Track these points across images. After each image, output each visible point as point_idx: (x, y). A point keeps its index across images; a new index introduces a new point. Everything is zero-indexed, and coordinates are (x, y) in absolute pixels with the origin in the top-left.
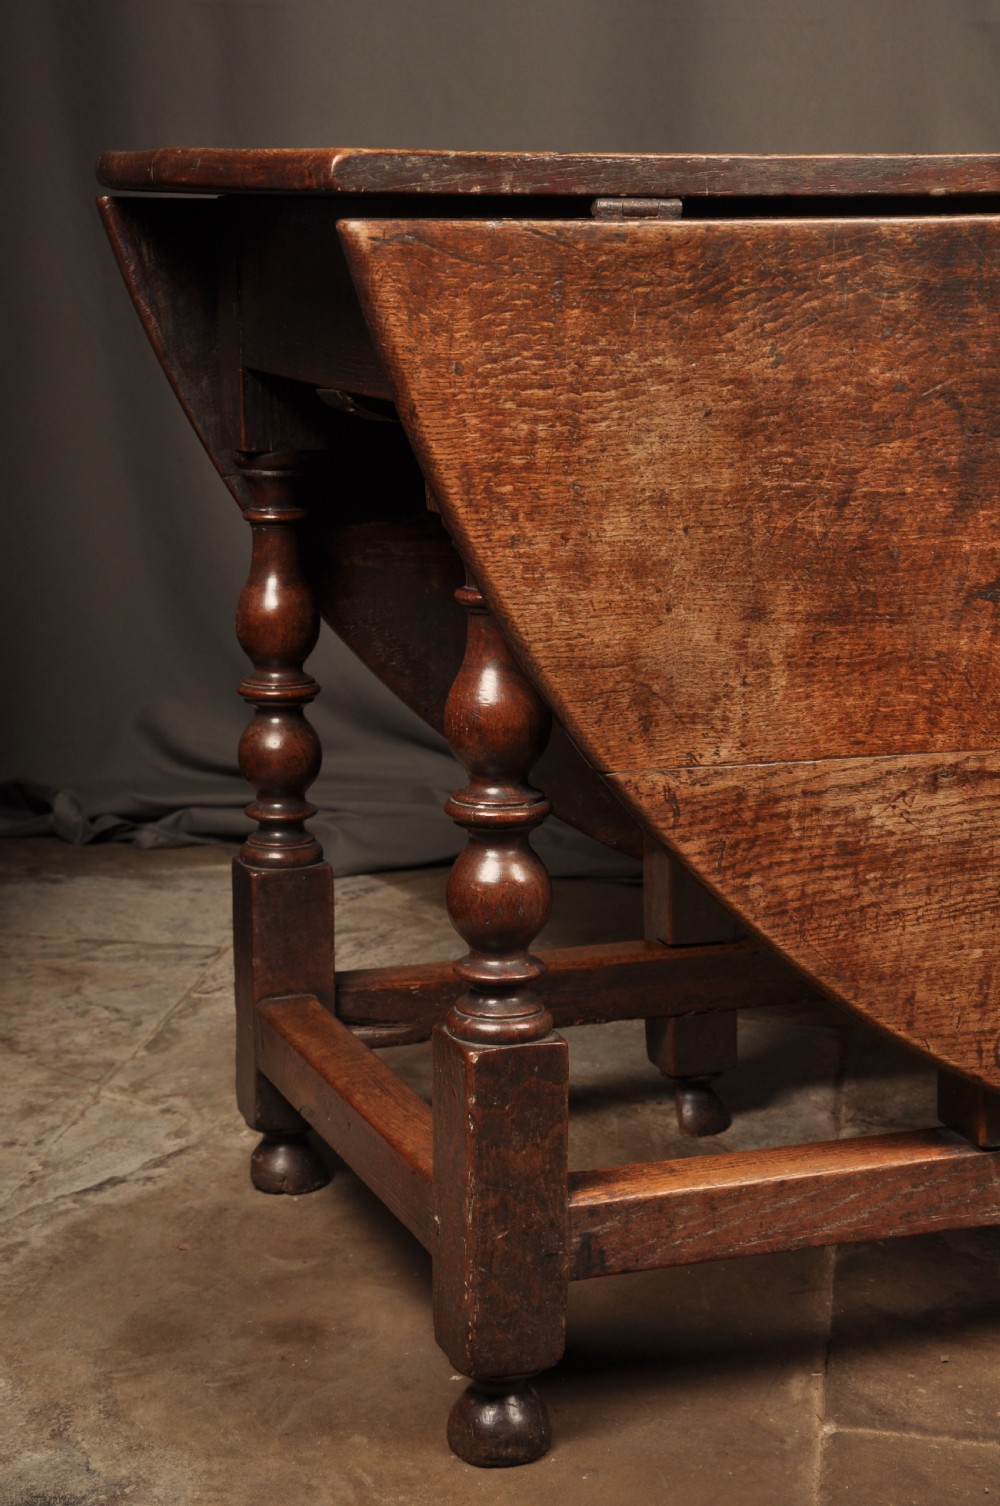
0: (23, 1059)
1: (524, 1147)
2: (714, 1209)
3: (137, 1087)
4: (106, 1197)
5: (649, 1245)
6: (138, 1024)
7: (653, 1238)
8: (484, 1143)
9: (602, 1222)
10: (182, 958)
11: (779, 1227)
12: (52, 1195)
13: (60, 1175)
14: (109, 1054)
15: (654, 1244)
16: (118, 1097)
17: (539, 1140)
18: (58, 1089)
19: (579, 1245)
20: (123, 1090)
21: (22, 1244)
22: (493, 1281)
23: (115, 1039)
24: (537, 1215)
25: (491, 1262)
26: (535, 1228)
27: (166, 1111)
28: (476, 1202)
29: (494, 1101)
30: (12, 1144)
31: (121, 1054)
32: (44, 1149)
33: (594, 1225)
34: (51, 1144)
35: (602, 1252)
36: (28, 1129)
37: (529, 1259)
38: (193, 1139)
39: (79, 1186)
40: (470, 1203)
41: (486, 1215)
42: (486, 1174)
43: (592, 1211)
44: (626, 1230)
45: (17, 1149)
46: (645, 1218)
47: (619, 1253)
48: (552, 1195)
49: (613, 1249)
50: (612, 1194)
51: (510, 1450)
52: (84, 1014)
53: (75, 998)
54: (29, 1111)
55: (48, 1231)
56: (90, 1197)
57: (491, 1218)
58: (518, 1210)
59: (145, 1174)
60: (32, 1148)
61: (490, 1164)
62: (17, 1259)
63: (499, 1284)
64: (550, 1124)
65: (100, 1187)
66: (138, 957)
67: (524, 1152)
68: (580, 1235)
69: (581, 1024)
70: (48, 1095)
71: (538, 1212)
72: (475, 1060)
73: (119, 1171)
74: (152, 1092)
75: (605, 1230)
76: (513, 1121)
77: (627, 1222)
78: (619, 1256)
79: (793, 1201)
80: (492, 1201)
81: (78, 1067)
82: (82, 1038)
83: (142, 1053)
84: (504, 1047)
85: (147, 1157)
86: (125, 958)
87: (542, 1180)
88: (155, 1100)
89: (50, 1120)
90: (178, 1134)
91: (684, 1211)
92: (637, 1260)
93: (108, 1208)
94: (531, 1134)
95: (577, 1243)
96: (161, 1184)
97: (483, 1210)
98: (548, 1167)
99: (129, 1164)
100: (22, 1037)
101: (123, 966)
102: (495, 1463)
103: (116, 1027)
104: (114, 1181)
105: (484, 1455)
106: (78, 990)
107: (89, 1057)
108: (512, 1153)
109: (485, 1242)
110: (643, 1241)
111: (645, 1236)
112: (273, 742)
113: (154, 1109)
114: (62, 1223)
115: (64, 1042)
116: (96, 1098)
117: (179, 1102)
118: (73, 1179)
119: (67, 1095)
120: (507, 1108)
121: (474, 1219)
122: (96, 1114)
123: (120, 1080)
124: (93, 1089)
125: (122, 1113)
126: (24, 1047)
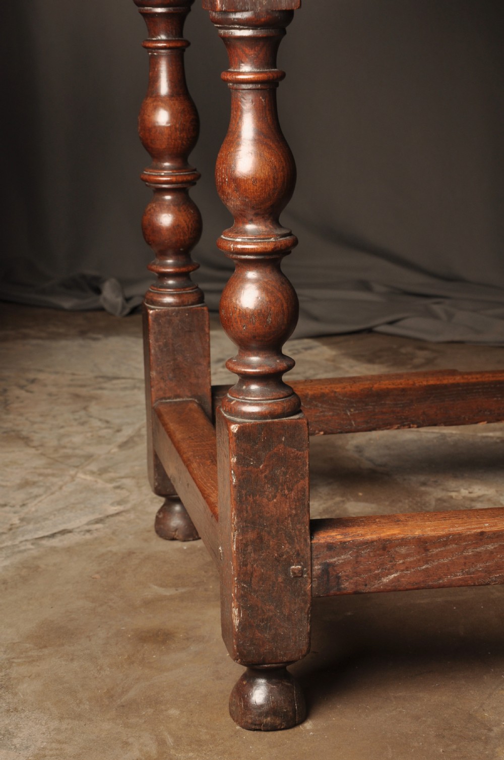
0: (32, 451)
1: (275, 497)
2: (426, 550)
3: (102, 471)
4: (55, 542)
5: (375, 574)
6: (119, 431)
7: (378, 569)
8: (244, 492)
9: (338, 555)
11: (480, 566)
12: (20, 539)
13: (31, 527)
14: (91, 450)
15: (378, 574)
16: (89, 478)
17: (286, 492)
18: (49, 471)
19: (320, 571)
20: (92, 473)
22: (252, 594)
23: (100, 440)
24: (286, 547)
25: (251, 580)
26: (285, 557)
27: (118, 487)
28: (238, 535)
29: (250, 461)
30: (5, 505)
31: (101, 451)
32: (25, 510)
33: (332, 557)
34: (32, 507)
35: (338, 578)
36: (19, 496)
37: (280, 580)
38: (128, 506)
39: (41, 534)
40: (234, 536)
41: (246, 545)
42: (245, 515)
43: (330, 547)
44: (357, 562)
45: (7, 509)
46: (372, 554)
47: (351, 579)
48: (297, 533)
49: (347, 576)
50: (345, 535)
51: (269, 719)
52: (83, 424)
53: (82, 413)
54: (25, 484)
55: (7, 562)
56: (45, 542)
57: (250, 548)
58: (271, 543)
59: (87, 528)
60: (18, 508)
61: (249, 508)
63: (257, 597)
64: (295, 480)
65: (53, 535)
67: (275, 500)
68: (320, 564)
69: (398, 428)
70: (40, 475)
71: (287, 545)
72: (235, 431)
73: (72, 525)
74: (112, 475)
75: (340, 561)
76: (266, 477)
77: (357, 557)
78: (352, 581)
79: (490, 547)
80: (251, 536)
81: (68, 457)
82: (77, 439)
83: (115, 450)
84: (258, 421)
85: (92, 517)
86: (125, 389)
87: (289, 521)
88: (112, 480)
89: (36, 491)
90: (119, 503)
91: (403, 550)
92: (366, 585)
93: (54, 550)
94: (280, 487)
95: (318, 569)
96: (95, 535)
97: (244, 541)
98: (294, 512)
100: (36, 437)
101: (122, 393)
102: (257, 727)
103: (104, 432)
104: (64, 532)
105: (250, 721)
106: (85, 408)
107: (78, 452)
108: (265, 500)
109: (246, 565)
110: (370, 571)
111: (372, 567)
113: (110, 486)
114: (18, 558)
115: (65, 441)
116: (73, 478)
117: (128, 482)
118: (37, 530)
119: (53, 475)
120: (261, 467)
121: (237, 548)
122: (68, 488)
123: (93, 467)
124: (72, 472)
125: (87, 488)
126: (36, 443)
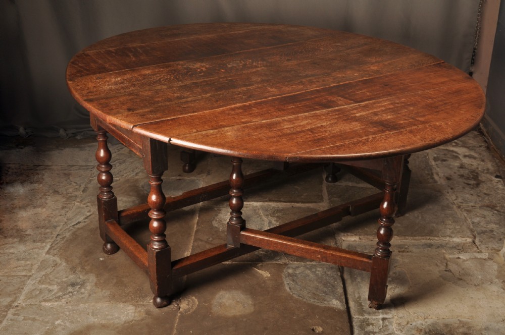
0: (60, 196)
3: (81, 201)
4: (78, 226)
6: (80, 186)
10: (88, 169)
12: (69, 226)
13: (70, 222)
14: (76, 193)
16: (78, 203)
18: (67, 202)
20: (79, 202)
21: (65, 237)
23: (77, 190)
27: (87, 206)
30: (61, 215)
32: (66, 216)
34: (68, 215)
36: (63, 212)
38: (92, 213)
39: (73, 224)
52: (70, 184)
53: (69, 180)
54: (63, 208)
55: (69, 234)
56: (75, 226)
59: (84, 221)
60: (64, 216)
62: (65, 240)
65: (77, 224)
66: (79, 169)
70: (66, 204)
73: (80, 220)
74: (84, 202)
81: (70, 197)
82: (71, 190)
83: (81, 193)
85: (84, 217)
86: (77, 170)
88: (84, 204)
89: (67, 210)
90: (89, 211)
93: (78, 229)
96: (87, 223)
99: (81, 219)
100: (60, 191)
101: (77, 171)
103: (77, 187)
104: (79, 223)
106: (69, 178)
107: (72, 195)
112: (104, 178)
113: (85, 206)
114: (71, 232)
115: (68, 191)
116: (74, 204)
117: (89, 204)
118: (73, 222)
119: (69, 204)
122: (74, 208)
123: (78, 200)
124: (74, 202)
125: (79, 207)
126: (61, 193)
